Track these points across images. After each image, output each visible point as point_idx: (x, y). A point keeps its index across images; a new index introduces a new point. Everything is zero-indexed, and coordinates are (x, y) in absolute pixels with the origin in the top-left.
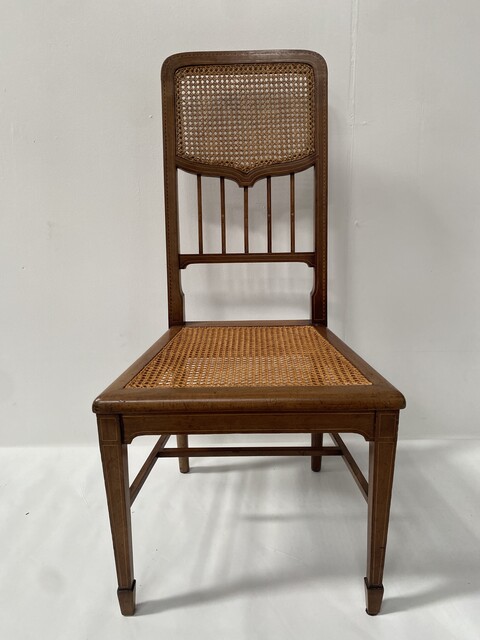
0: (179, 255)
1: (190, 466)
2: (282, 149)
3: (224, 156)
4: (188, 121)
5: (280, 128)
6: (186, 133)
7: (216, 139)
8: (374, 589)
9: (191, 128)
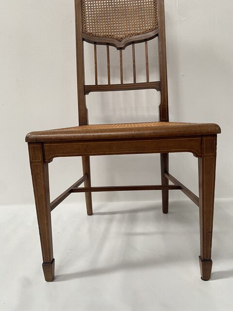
0: (84, 86)
1: (93, 212)
2: (140, 27)
3: (108, 32)
4: (89, 14)
5: (139, 16)
6: (88, 21)
7: (104, 23)
8: (206, 262)
9: (90, 18)
